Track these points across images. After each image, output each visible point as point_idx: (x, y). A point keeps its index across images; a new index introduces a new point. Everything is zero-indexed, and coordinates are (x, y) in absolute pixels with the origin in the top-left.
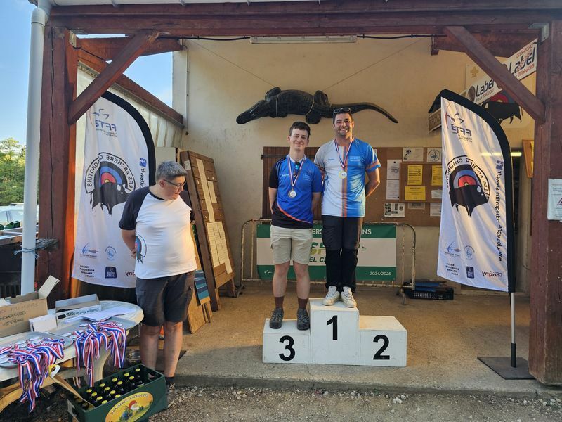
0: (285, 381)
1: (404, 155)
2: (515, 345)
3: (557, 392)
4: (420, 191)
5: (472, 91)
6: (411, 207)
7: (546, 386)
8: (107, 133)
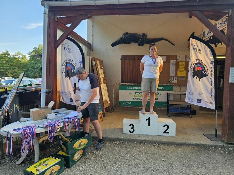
0: (131, 139)
1: (177, 58)
2: (217, 129)
3: (231, 146)
4: (183, 72)
5: (204, 34)
6: (180, 79)
7: (227, 143)
8: (68, 52)
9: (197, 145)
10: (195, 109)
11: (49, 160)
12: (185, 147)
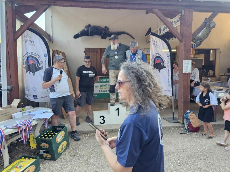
2: (174, 113)
5: (160, 30)
7: (183, 124)
8: (30, 44)
11: (22, 161)
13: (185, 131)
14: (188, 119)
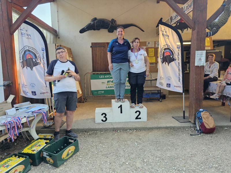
0: (104, 128)
1: (147, 45)
4: (153, 58)
5: (171, 19)
7: (194, 124)
8: (27, 38)
9: (167, 128)
10: (164, 93)
11: (11, 160)
12: (156, 131)
13: (197, 132)
14: (200, 119)
